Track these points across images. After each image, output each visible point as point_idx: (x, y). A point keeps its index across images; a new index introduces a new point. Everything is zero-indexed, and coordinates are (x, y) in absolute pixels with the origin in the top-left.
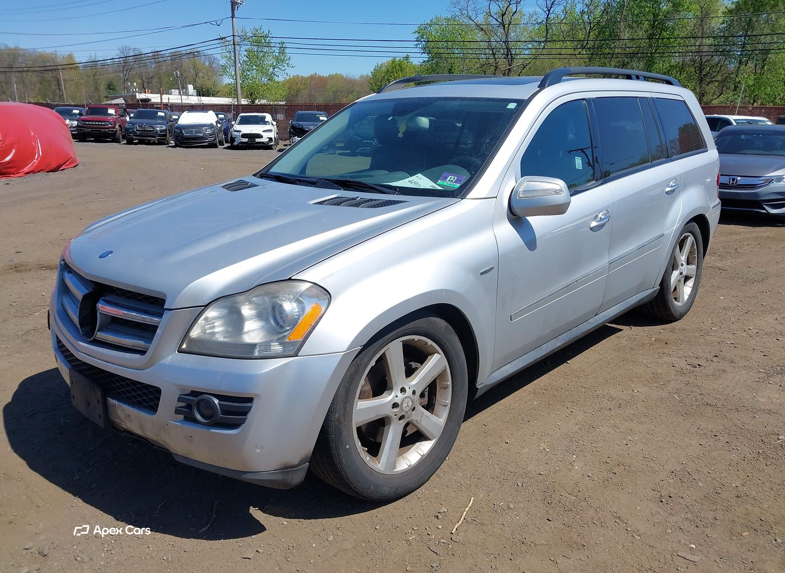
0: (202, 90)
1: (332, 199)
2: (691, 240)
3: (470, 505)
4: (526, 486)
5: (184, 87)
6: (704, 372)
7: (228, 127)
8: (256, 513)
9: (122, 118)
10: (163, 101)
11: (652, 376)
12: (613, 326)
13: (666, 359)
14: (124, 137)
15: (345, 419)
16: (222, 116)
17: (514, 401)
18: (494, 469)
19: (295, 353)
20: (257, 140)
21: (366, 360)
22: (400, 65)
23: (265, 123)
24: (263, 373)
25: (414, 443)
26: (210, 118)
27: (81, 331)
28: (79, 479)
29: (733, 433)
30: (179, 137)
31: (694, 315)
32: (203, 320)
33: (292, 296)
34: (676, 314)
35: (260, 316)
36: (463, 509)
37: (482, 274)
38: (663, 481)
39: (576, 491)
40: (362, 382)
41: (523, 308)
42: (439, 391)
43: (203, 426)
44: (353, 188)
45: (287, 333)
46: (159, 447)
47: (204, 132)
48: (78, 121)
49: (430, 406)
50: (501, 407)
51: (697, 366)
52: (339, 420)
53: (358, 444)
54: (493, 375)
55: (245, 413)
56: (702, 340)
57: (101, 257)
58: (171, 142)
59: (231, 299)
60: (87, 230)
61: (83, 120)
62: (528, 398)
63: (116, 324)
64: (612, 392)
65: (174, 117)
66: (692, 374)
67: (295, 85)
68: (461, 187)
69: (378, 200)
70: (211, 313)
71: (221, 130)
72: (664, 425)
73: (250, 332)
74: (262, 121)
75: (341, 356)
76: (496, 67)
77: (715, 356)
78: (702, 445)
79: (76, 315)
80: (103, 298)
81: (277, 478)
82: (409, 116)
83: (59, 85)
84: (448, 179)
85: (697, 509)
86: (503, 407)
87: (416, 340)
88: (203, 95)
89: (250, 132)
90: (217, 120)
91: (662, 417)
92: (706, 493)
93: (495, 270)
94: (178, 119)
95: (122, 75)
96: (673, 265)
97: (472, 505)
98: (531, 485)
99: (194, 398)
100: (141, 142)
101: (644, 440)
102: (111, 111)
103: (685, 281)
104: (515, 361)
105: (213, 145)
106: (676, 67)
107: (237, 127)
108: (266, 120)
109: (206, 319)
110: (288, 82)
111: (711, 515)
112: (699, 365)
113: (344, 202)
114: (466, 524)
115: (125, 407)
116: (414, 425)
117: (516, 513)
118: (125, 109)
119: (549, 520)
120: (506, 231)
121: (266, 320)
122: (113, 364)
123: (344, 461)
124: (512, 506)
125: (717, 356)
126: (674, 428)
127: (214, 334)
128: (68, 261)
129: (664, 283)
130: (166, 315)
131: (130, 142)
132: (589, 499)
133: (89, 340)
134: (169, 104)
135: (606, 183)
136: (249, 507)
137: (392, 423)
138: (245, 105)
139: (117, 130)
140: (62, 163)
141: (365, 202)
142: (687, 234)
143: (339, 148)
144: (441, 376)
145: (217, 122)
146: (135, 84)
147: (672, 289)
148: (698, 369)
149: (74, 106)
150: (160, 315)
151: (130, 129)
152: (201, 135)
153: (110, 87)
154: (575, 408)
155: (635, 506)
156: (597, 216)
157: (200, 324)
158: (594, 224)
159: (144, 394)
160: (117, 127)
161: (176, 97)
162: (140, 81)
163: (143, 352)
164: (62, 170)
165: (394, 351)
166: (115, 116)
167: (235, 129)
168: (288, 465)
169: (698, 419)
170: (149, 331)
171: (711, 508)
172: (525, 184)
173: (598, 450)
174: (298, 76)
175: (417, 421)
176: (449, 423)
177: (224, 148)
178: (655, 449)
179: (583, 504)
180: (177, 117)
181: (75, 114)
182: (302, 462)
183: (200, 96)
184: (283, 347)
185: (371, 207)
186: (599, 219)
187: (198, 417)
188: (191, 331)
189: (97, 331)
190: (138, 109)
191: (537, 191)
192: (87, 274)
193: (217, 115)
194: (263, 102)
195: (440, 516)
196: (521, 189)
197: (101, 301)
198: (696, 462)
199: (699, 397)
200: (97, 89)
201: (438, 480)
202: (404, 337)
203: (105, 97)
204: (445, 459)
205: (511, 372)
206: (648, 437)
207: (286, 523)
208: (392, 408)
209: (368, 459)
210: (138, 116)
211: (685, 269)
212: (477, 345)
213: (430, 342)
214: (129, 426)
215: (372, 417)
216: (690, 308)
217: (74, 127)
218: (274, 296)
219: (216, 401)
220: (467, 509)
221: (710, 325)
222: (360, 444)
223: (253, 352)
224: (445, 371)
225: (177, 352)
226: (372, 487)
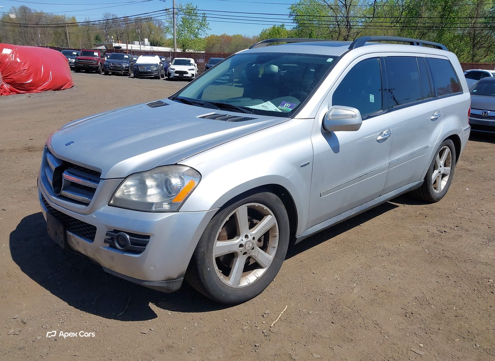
0: (154, 42)
1: (212, 115)
2: (448, 151)
3: (284, 310)
4: (322, 301)
5: (143, 40)
6: (447, 236)
7: (167, 66)
8: (152, 306)
9: (102, 58)
10: (128, 48)
11: (413, 236)
12: (393, 203)
13: (424, 226)
14: (103, 71)
15: (207, 252)
16: (164, 59)
17: (322, 248)
18: (303, 289)
19: (177, 210)
20: (185, 75)
21: (223, 216)
22: (278, 31)
23: (190, 64)
24: (156, 221)
25: (253, 269)
26: (156, 60)
27: (53, 190)
28: (51, 279)
29: (459, 276)
30: (136, 71)
31: (448, 199)
32: (123, 186)
33: (177, 175)
34: (435, 198)
35: (158, 186)
36: (280, 312)
37: (302, 166)
38: (409, 303)
39: (353, 306)
40: (220, 230)
41: (329, 189)
42: (271, 238)
43: (120, 251)
44: (226, 109)
45: (173, 197)
46: (95, 262)
47: (152, 69)
48: (75, 59)
49: (264, 248)
50: (313, 251)
51: (444, 232)
52: (204, 253)
53: (216, 268)
54: (308, 230)
55: (145, 245)
56: (450, 216)
57: (66, 145)
58: (132, 74)
59: (140, 174)
60: (63, 128)
61: (79, 59)
62: (332, 246)
63: (73, 186)
64: (386, 245)
65: (134, 59)
66: (439, 237)
67: (211, 41)
68: (292, 111)
69: (239, 117)
70: (128, 183)
71: (162, 68)
72: (416, 268)
73: (152, 195)
74: (188, 63)
75: (206, 213)
76: (339, 33)
77: (456, 226)
78: (438, 282)
79: (51, 179)
80: (67, 170)
81: (163, 286)
82: (266, 64)
83: (66, 36)
84: (285, 105)
85: (428, 322)
86: (315, 251)
87: (256, 206)
88: (154, 46)
89: (180, 70)
90: (160, 61)
91: (415, 263)
92: (435, 313)
93: (311, 164)
94: (136, 60)
95: (104, 31)
96: (434, 167)
97: (286, 310)
98: (325, 300)
99: (116, 234)
100: (113, 74)
101: (401, 277)
102: (96, 54)
103: (442, 178)
104: (323, 223)
105: (157, 78)
106: (458, 36)
107: (172, 66)
108: (191, 62)
109: (125, 186)
110: (207, 39)
111: (437, 326)
112: (445, 231)
113: (218, 117)
114: (280, 322)
115: (77, 237)
116: (253, 258)
117: (312, 317)
118: (104, 53)
119: (333, 323)
120: (320, 140)
121: (162, 189)
122: (70, 210)
123: (206, 278)
124: (311, 312)
125: (458, 227)
126: (422, 271)
127: (129, 195)
128: (50, 147)
129: (427, 178)
130: (101, 182)
131: (107, 74)
132: (360, 312)
133: (57, 195)
134: (132, 51)
135: (390, 112)
136: (149, 303)
137: (239, 256)
138: (179, 53)
139: (99, 66)
140: (63, 85)
141: (231, 118)
142: (445, 147)
143: (236, 82)
144: (272, 229)
145: (160, 63)
146: (112, 37)
147: (433, 182)
148: (444, 234)
149: (74, 50)
150: (98, 182)
151: (107, 65)
152: (150, 70)
153: (97, 38)
154: (360, 254)
155: (389, 318)
156: (382, 133)
157: (121, 189)
158: (380, 138)
159: (87, 230)
160: (99, 64)
161: (137, 46)
162: (115, 35)
163: (87, 204)
164: (63, 89)
165: (242, 212)
166: (98, 57)
167: (171, 68)
168: (170, 278)
169: (438, 266)
170: (90, 191)
171: (437, 322)
172: (333, 110)
173: (371, 281)
174: (214, 36)
175: (255, 256)
176: (276, 259)
177: (164, 80)
178: (407, 283)
179: (356, 314)
180: (136, 59)
181: (74, 55)
182: (179, 277)
183: (152, 46)
184: (171, 206)
185: (234, 121)
186: (383, 135)
187: (117, 245)
188: (116, 193)
189: (62, 190)
190: (113, 53)
191: (340, 115)
192: (57, 155)
193: (161, 58)
194: (191, 51)
195: (265, 316)
196: (331, 114)
197: (65, 172)
198: (433, 293)
199: (441, 252)
200: (89, 40)
201: (267, 293)
202: (248, 204)
203: (94, 45)
204: (273, 280)
205: (320, 229)
206: (404, 275)
207: (170, 314)
208: (239, 247)
209: (222, 277)
210: (112, 57)
211: (443, 169)
212: (297, 211)
213: (265, 208)
214: (78, 249)
215: (226, 252)
216: (445, 195)
217: (73, 63)
218: (166, 174)
219: (128, 237)
220: (282, 312)
221: (457, 206)
222: (217, 268)
223: (151, 208)
224: (274, 226)
225: (107, 205)
226: (224, 295)
